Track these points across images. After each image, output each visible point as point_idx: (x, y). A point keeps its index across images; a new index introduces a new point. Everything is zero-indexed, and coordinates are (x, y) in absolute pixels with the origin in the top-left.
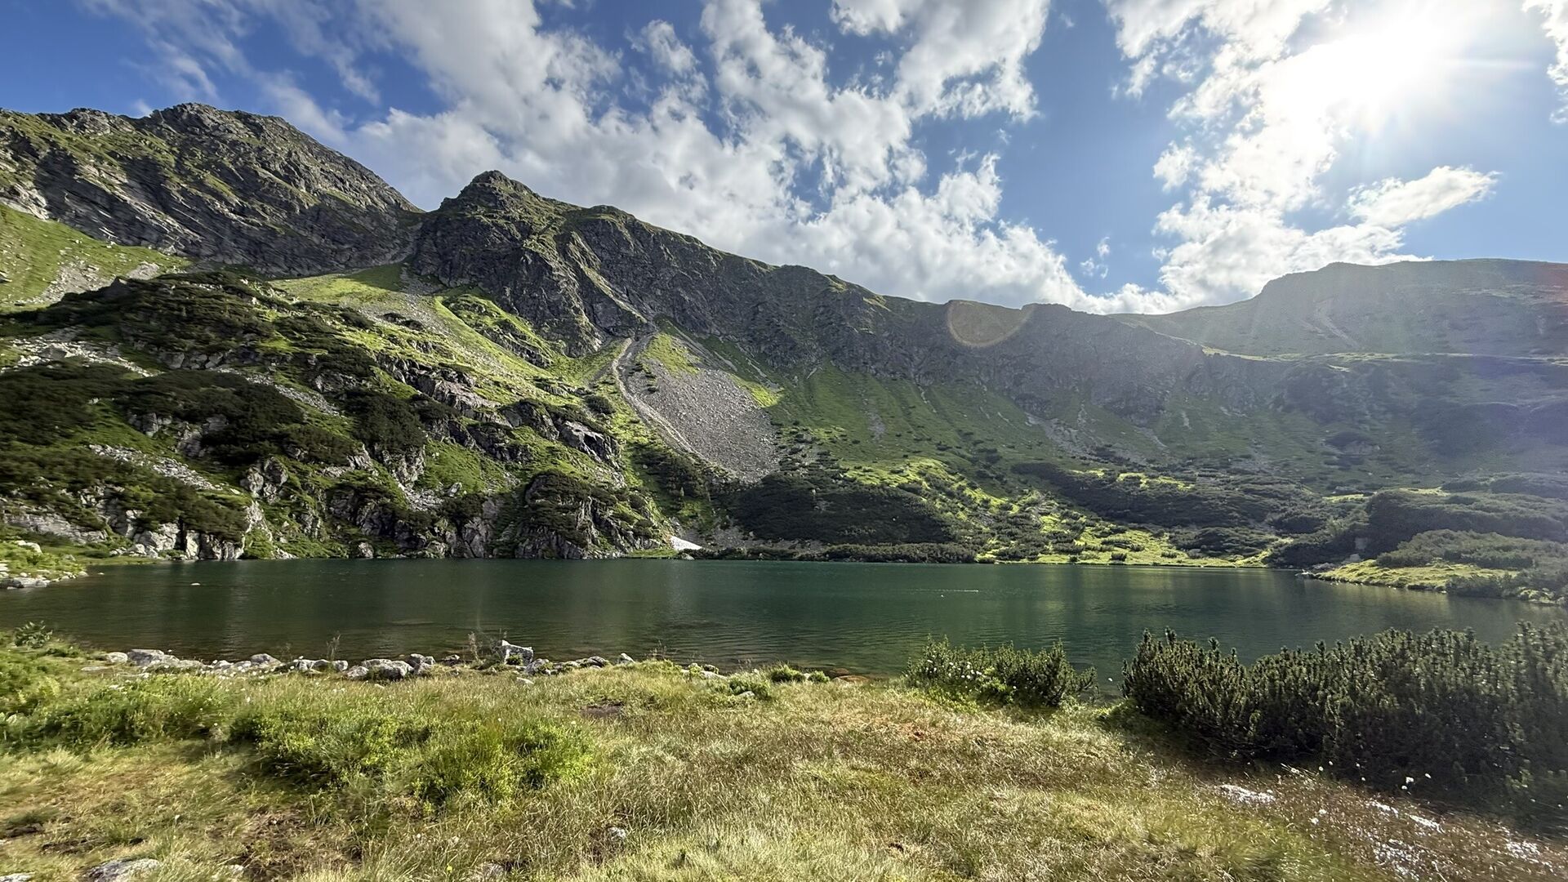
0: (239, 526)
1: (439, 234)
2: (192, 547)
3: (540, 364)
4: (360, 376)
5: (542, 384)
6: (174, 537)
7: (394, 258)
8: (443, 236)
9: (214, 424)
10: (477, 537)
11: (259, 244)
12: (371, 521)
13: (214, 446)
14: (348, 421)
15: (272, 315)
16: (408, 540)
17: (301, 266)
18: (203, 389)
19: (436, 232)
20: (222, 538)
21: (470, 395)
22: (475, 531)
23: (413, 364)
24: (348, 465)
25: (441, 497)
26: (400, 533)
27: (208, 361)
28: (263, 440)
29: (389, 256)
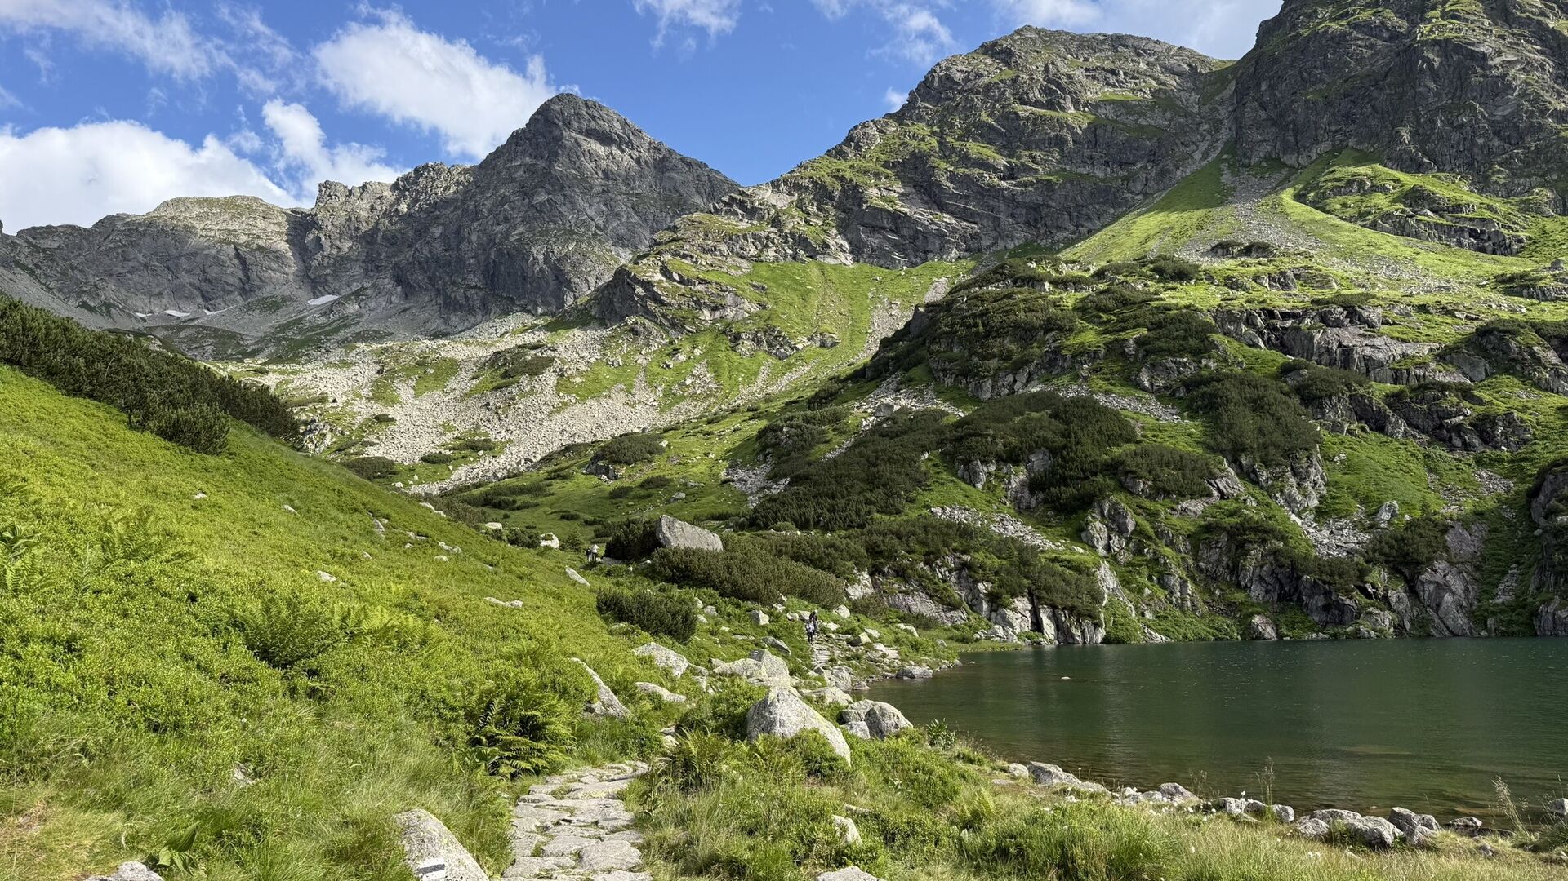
0: (1093, 597)
1: (1264, 87)
2: (1049, 628)
3: (1502, 248)
4: (1198, 354)
5: (1514, 285)
6: (1028, 614)
7: (1205, 155)
8: (1272, 87)
9: (1038, 461)
10: (1448, 598)
11: (1036, 208)
12: (1262, 579)
13: (1043, 490)
14: (1195, 427)
15: (1070, 298)
16: (1326, 608)
17: (1089, 218)
18: (1017, 419)
19: (1258, 85)
20: (1078, 614)
21: (1378, 342)
22: (1442, 587)
23: (1271, 314)
24: (1210, 495)
25: (1365, 530)
26: (1310, 596)
27: (1015, 381)
28: (1095, 474)
29: (1198, 156)
